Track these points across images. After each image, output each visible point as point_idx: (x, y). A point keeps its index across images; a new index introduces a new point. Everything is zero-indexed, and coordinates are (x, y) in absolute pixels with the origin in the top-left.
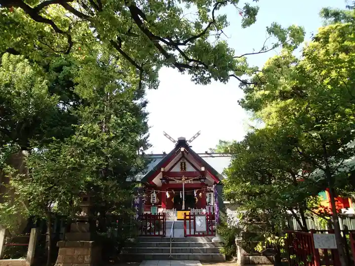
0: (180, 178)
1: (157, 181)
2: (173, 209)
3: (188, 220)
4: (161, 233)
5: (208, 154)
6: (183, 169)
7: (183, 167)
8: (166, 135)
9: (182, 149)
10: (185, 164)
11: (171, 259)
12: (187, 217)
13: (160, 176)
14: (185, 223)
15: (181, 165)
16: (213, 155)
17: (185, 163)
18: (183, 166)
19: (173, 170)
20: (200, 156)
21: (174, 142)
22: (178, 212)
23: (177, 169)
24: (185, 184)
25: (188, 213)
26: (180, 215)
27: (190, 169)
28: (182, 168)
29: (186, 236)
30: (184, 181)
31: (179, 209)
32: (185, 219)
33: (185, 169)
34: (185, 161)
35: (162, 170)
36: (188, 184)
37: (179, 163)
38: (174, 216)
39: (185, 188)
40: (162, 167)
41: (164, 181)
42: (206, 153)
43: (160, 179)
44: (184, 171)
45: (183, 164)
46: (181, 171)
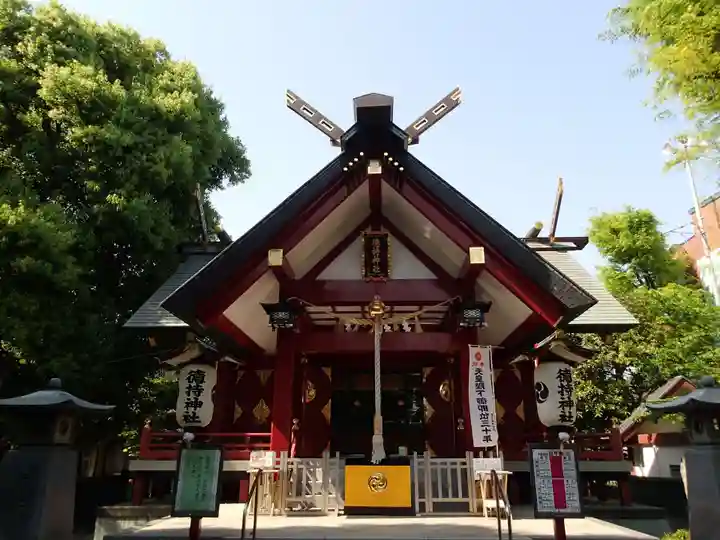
2: (326, 454)
6: (376, 269)
7: (377, 264)
10: (384, 247)
13: (264, 290)
15: (368, 248)
17: (383, 241)
18: (376, 251)
19: (327, 274)
23: (347, 269)
24: (384, 334)
28: (368, 265)
30: (377, 321)
31: (359, 455)
33: (384, 266)
35: (275, 258)
39: (382, 353)
40: (276, 247)
41: (281, 315)
43: (263, 305)
44: (378, 279)
45: (377, 242)
46: (366, 276)
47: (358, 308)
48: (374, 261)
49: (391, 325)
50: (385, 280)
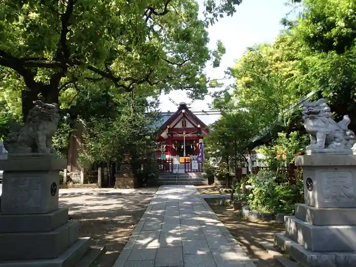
0: (181, 132)
1: (164, 135)
2: (177, 155)
3: (187, 163)
4: (170, 171)
5: (205, 112)
6: (184, 126)
7: (184, 124)
8: (170, 100)
9: (183, 111)
11: (177, 184)
12: (187, 161)
13: (166, 131)
14: (185, 165)
16: (208, 113)
17: (185, 121)
20: (194, 113)
21: (177, 105)
22: (180, 157)
23: (179, 126)
24: (186, 137)
25: (187, 158)
26: (182, 159)
27: (189, 125)
29: (186, 172)
30: (184, 135)
31: (181, 155)
32: (185, 163)
34: (186, 119)
35: (168, 127)
36: (188, 137)
37: (181, 121)
38: (177, 161)
39: (185, 140)
40: (168, 125)
41: (169, 135)
42: (203, 111)
50: (186, 128)
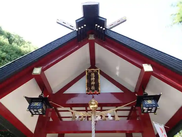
6: (93, 88)
10: (97, 77)
15: (89, 77)
18: (93, 79)
41: (36, 104)
43: (26, 97)
44: (94, 92)
45: (93, 75)
46: (88, 91)
47: (84, 108)
48: (92, 83)
49: (101, 116)
50: (97, 93)
